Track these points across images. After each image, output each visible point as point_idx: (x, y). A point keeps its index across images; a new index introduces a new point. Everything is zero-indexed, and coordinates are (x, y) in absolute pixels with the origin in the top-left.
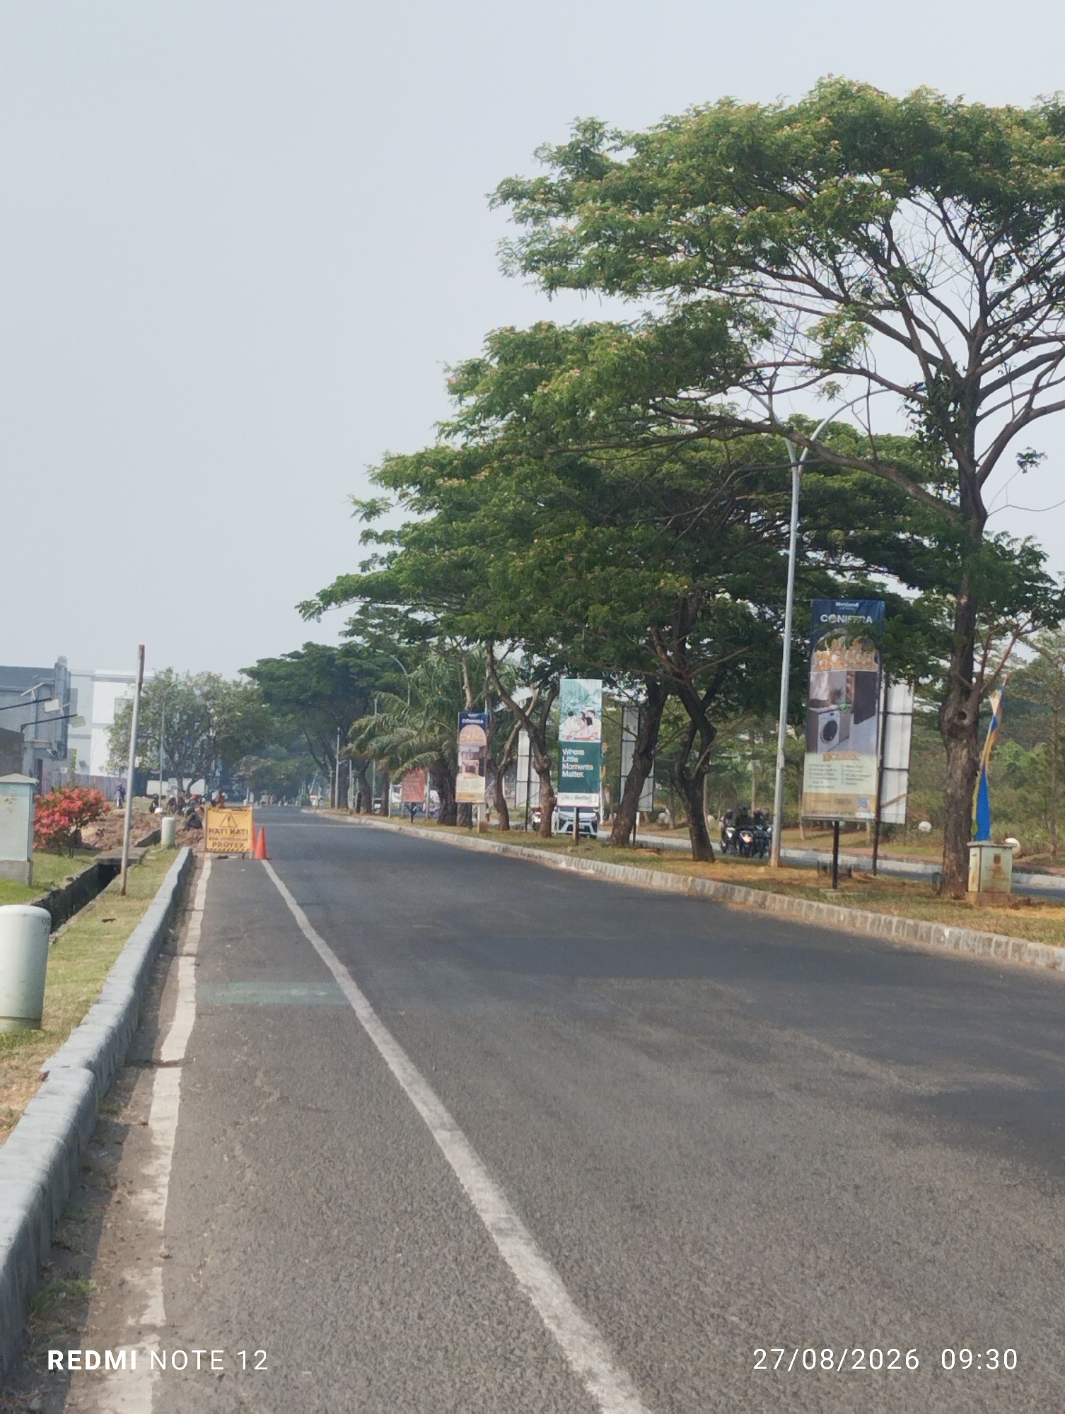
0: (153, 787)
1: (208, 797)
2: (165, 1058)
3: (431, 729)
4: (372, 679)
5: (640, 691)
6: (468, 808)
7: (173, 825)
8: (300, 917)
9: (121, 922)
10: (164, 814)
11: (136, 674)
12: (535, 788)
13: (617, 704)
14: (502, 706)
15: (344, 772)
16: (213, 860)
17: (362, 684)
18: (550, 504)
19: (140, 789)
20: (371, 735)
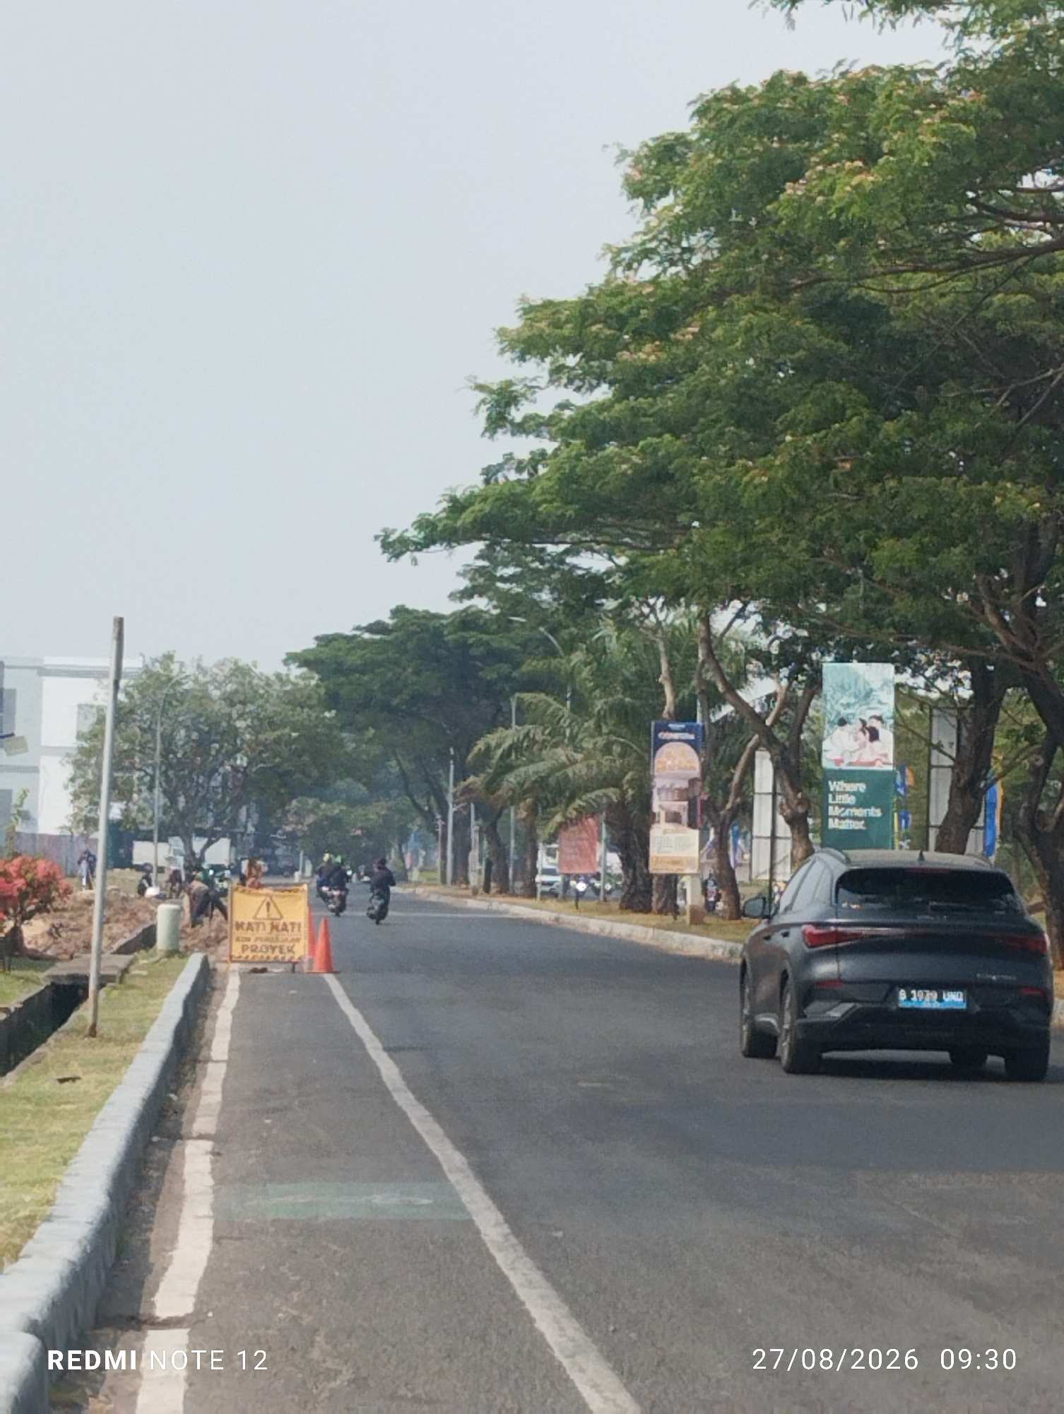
0: (143, 852)
1: (236, 870)
2: (162, 1312)
3: (607, 749)
4: (505, 668)
5: (958, 682)
6: (671, 882)
7: (177, 915)
8: (388, 1070)
9: (89, 1083)
10: (161, 898)
11: (108, 663)
12: (784, 848)
13: (923, 703)
14: (727, 709)
15: (462, 824)
16: (243, 975)
17: (490, 675)
18: (802, 369)
19: (120, 857)
20: (506, 767)
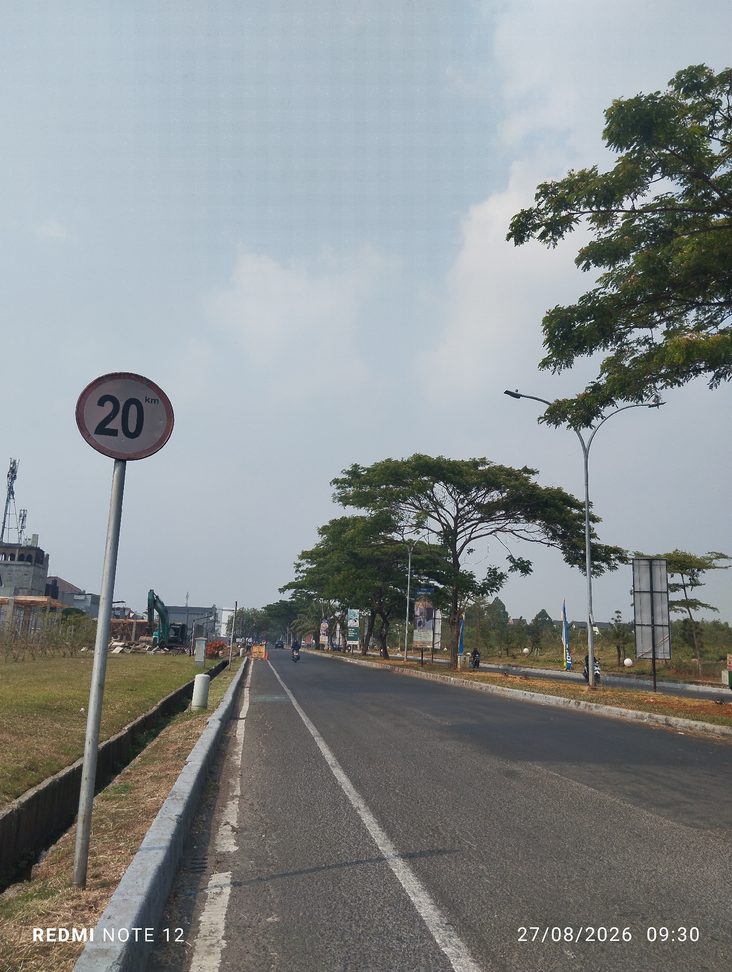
0: (238, 640)
1: (253, 643)
2: (241, 717)
3: (313, 623)
4: (297, 610)
5: (369, 613)
6: (323, 645)
7: (243, 650)
8: (278, 676)
9: (229, 678)
10: (241, 647)
11: (234, 609)
12: (341, 639)
13: (363, 616)
14: (332, 617)
15: (290, 636)
16: (254, 660)
17: (295, 611)
18: (346, 562)
19: (234, 641)
20: (297, 626)
